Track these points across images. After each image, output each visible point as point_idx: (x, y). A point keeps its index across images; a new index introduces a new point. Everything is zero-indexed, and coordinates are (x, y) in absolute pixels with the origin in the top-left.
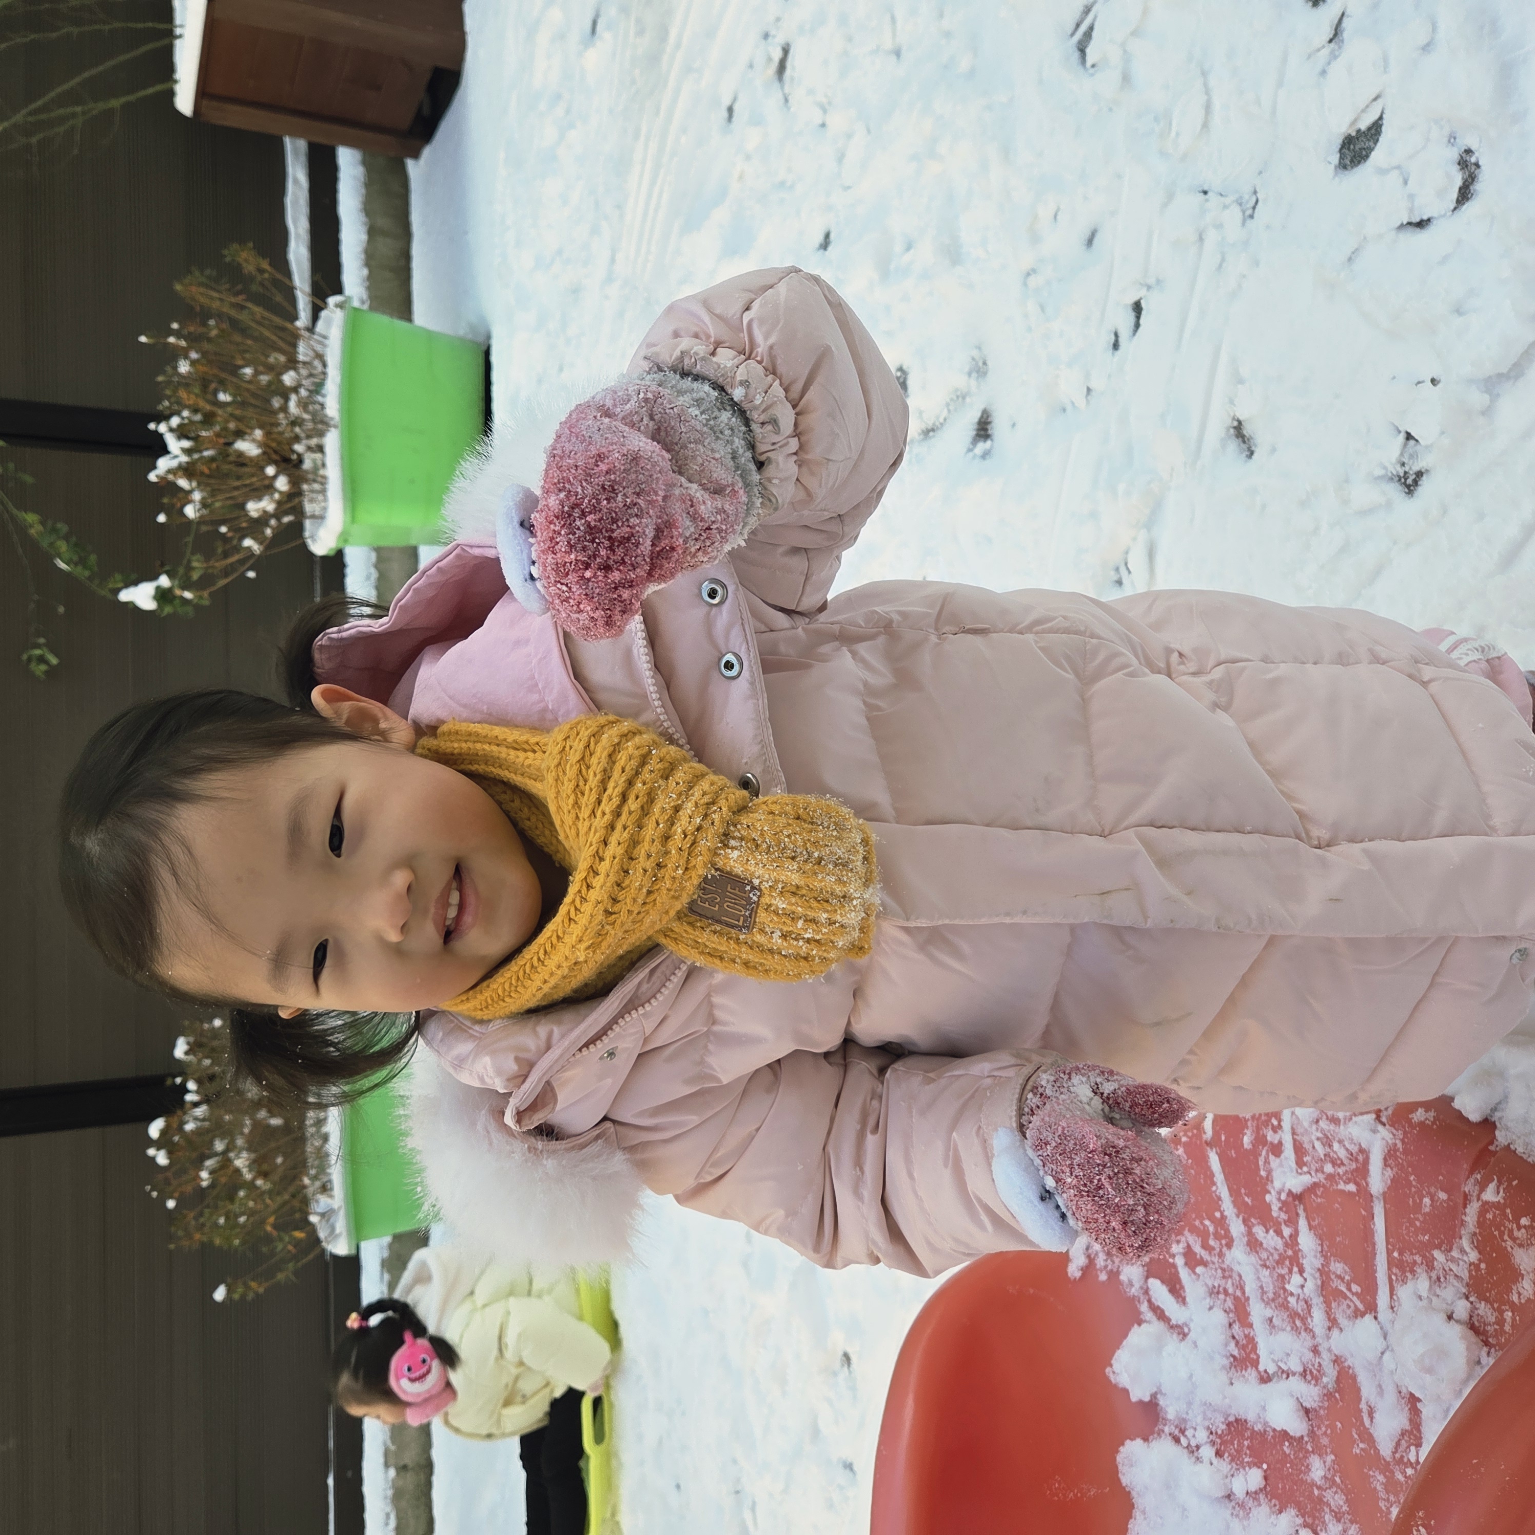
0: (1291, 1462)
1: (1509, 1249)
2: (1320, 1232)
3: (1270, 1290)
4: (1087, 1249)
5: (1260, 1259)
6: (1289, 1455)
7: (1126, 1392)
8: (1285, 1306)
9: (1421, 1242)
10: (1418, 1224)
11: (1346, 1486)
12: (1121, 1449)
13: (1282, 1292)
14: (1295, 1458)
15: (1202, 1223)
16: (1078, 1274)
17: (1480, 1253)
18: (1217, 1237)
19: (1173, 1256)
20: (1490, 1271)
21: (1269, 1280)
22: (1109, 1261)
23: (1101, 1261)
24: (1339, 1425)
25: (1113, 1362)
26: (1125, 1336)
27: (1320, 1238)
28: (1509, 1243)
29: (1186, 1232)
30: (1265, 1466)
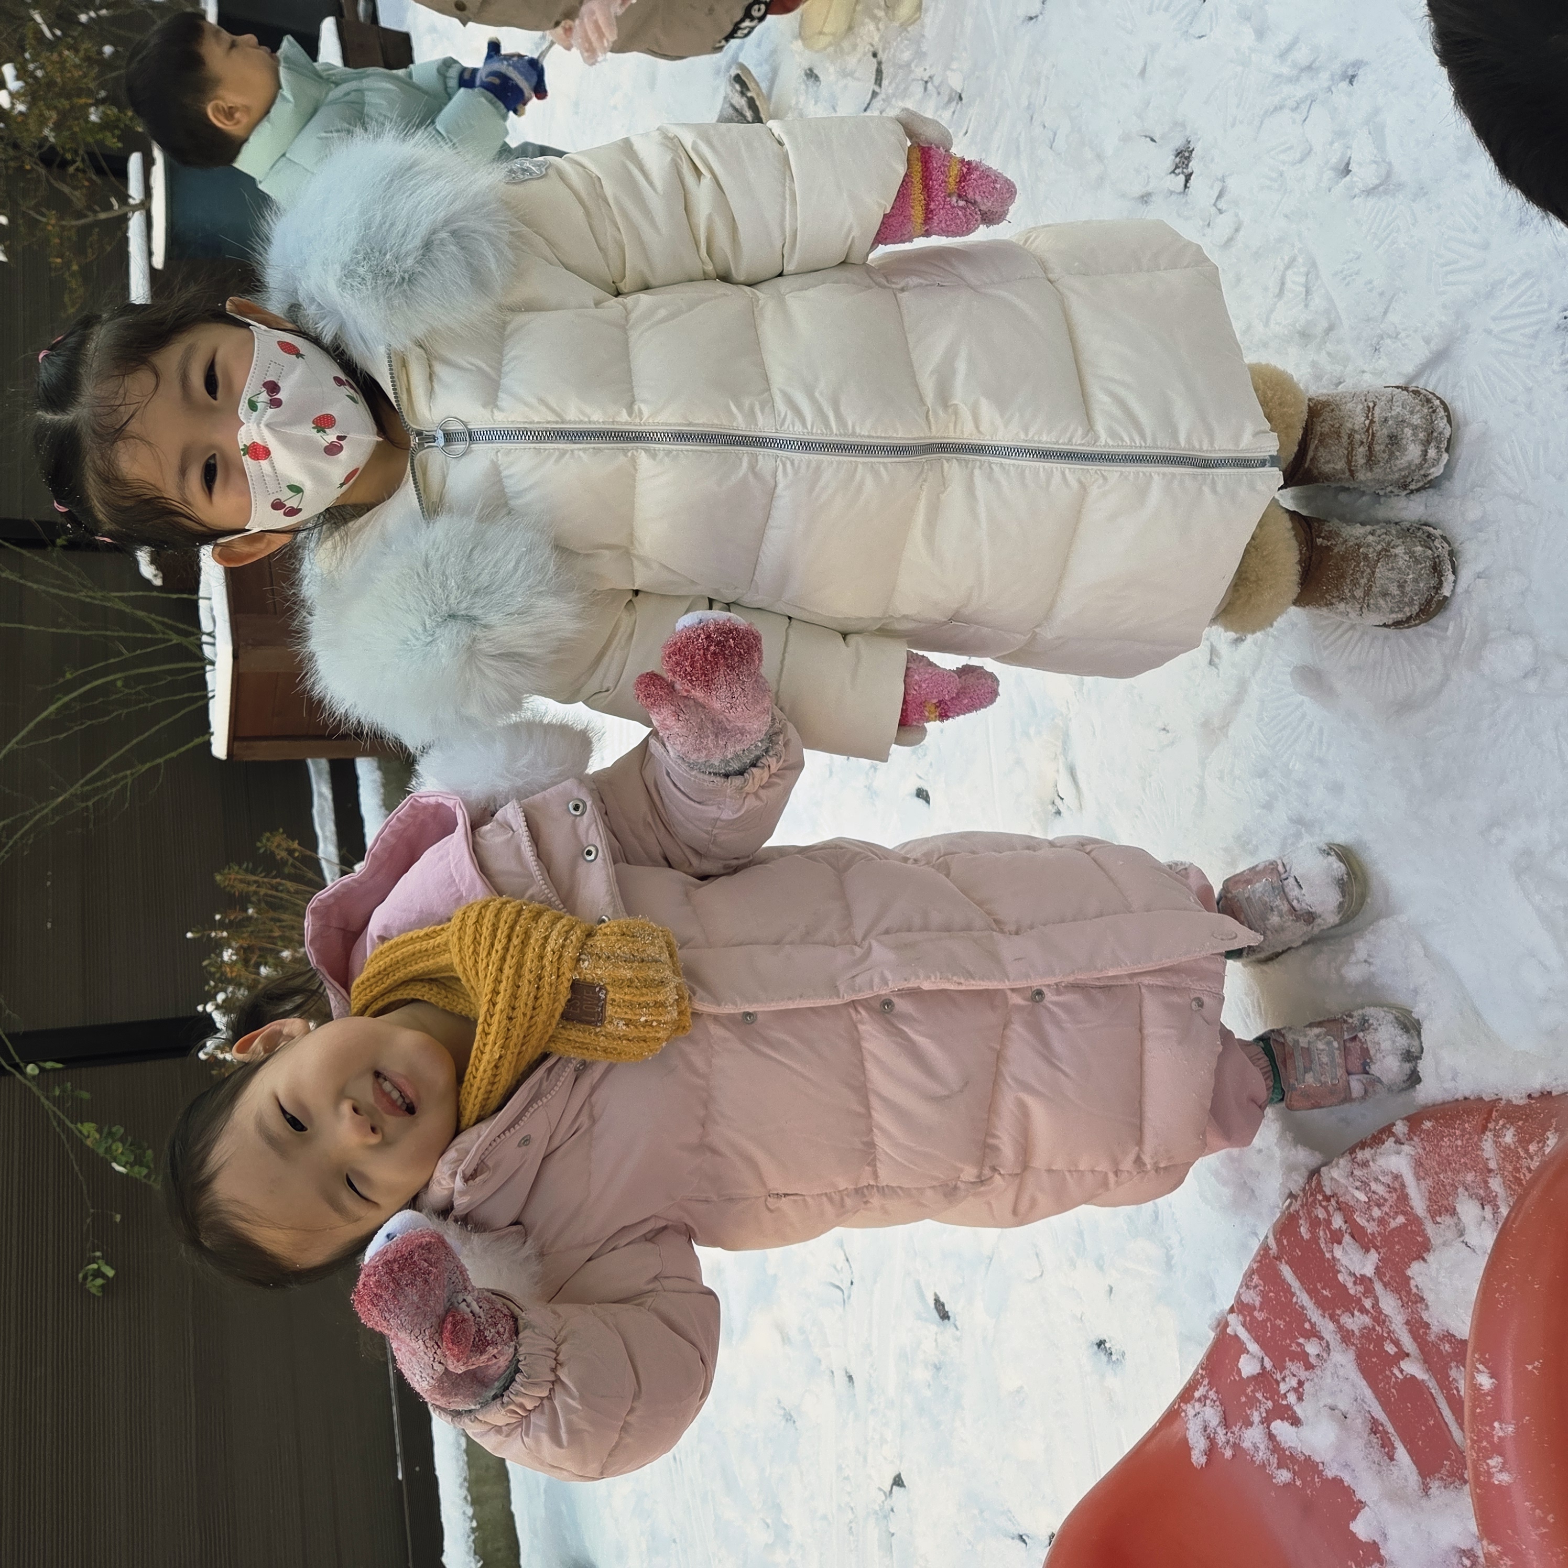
2: (1395, 1285)
4: (1205, 1429)
16: (1203, 1460)
19: (1285, 1396)
22: (1229, 1434)
23: (1221, 1438)
29: (1288, 1364)
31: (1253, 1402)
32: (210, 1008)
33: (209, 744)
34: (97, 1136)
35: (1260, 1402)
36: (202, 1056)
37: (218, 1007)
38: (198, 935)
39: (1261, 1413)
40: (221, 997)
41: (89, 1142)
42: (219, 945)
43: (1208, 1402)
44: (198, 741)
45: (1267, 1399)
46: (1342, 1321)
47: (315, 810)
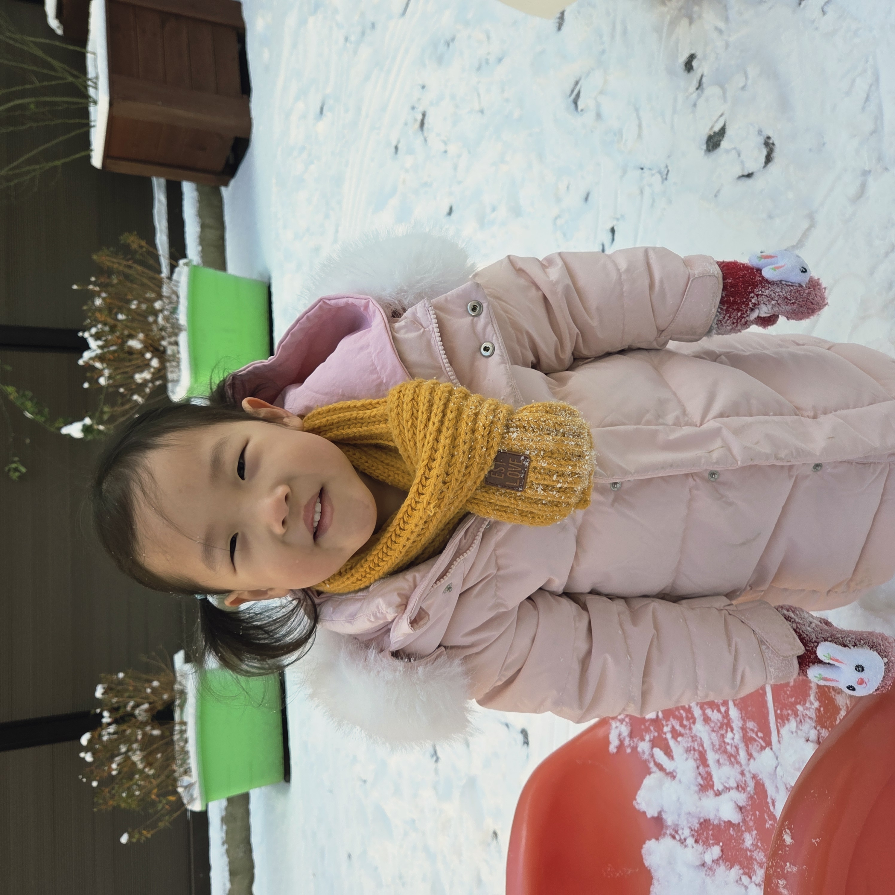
0: (735, 839)
1: (833, 696)
2: (740, 707)
3: (717, 743)
4: (620, 735)
5: (711, 727)
6: (733, 835)
7: (644, 813)
8: (725, 752)
9: (791, 703)
10: (788, 693)
11: (764, 847)
12: (644, 846)
13: (723, 744)
14: (737, 837)
15: (679, 713)
16: (615, 750)
17: (820, 702)
18: (688, 719)
19: (665, 734)
20: (826, 711)
21: (716, 738)
22: (631, 741)
23: (627, 742)
24: (757, 813)
25: (637, 797)
26: (642, 782)
27: (741, 710)
28: (833, 693)
29: (671, 719)
30: (721, 844)
31: (647, 730)
32: (86, 335)
33: (89, 157)
34: (16, 394)
35: (651, 731)
36: (81, 362)
37: (92, 336)
38: (80, 288)
39: (650, 737)
40: (94, 330)
41: (12, 397)
42: (93, 295)
43: (624, 723)
44: (83, 154)
45: (655, 731)
46: (706, 711)
47: (156, 211)
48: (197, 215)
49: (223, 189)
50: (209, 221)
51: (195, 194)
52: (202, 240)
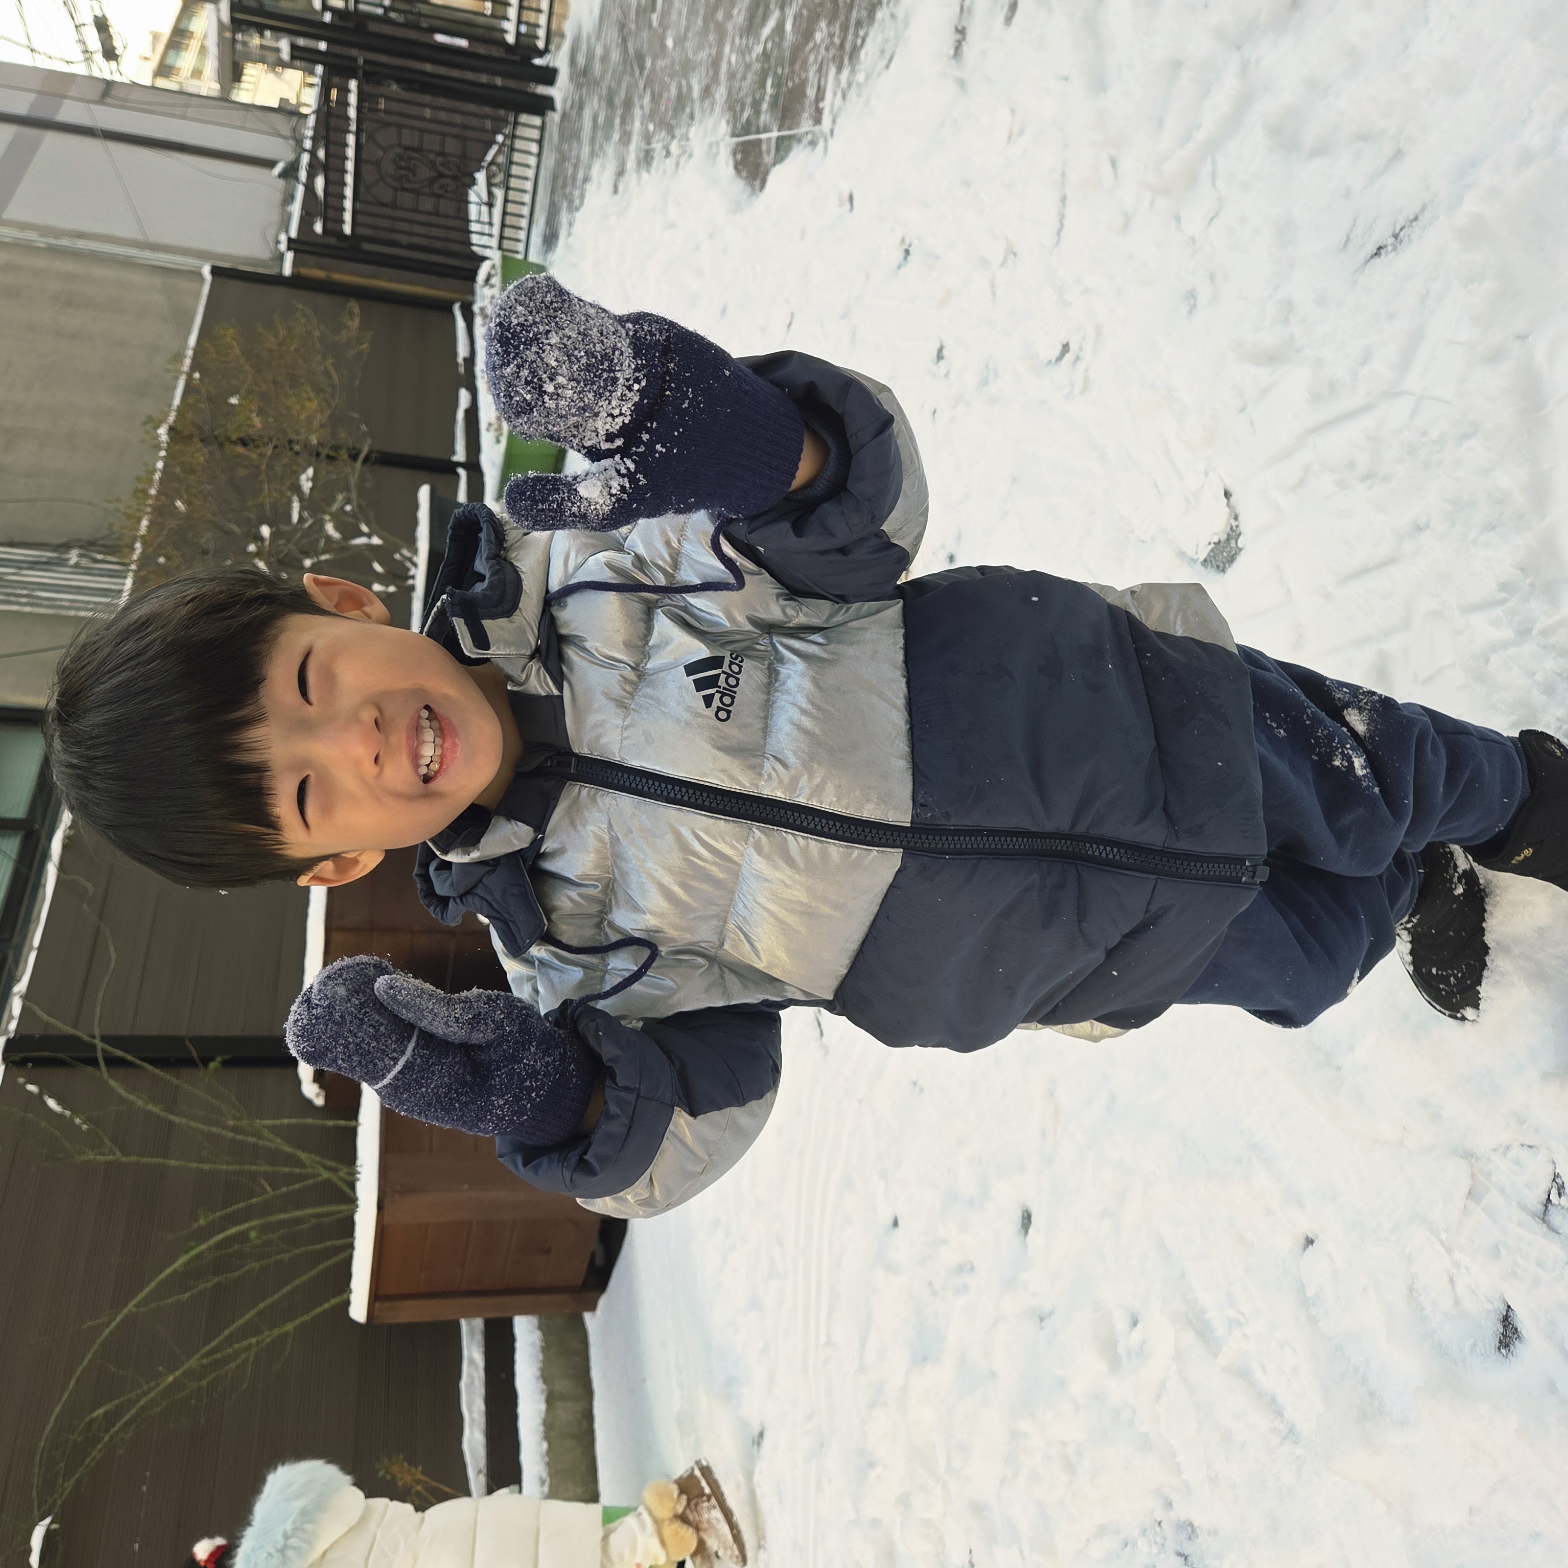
33: (347, 1303)
44: (334, 1301)
47: (463, 1384)
48: (538, 1378)
49: (587, 1316)
50: (564, 1385)
51: (537, 1336)
52: (550, 1428)
